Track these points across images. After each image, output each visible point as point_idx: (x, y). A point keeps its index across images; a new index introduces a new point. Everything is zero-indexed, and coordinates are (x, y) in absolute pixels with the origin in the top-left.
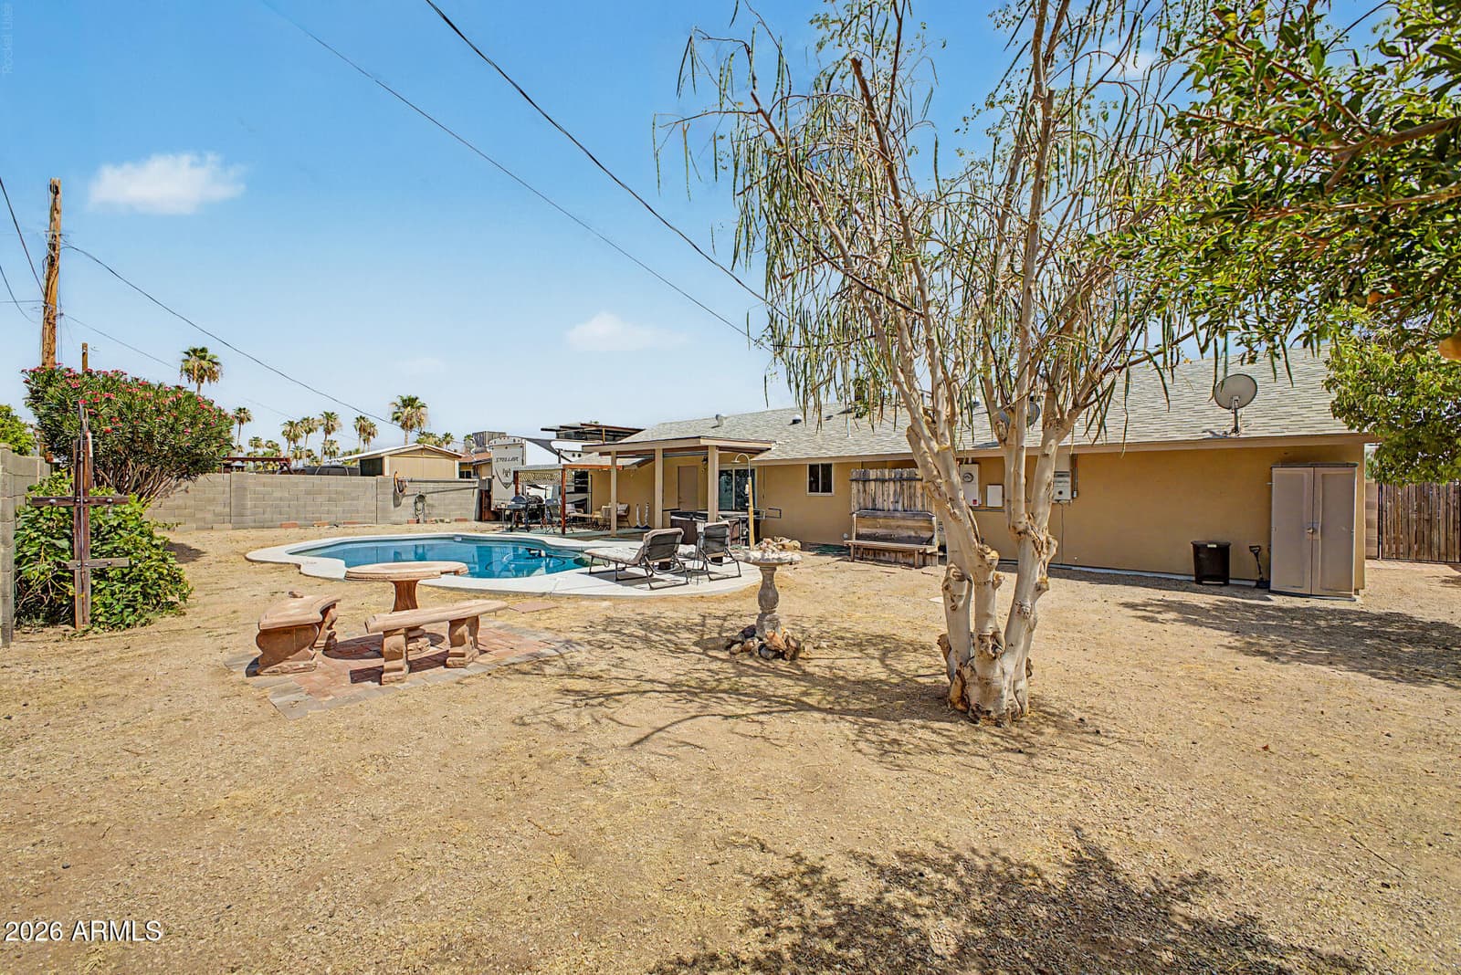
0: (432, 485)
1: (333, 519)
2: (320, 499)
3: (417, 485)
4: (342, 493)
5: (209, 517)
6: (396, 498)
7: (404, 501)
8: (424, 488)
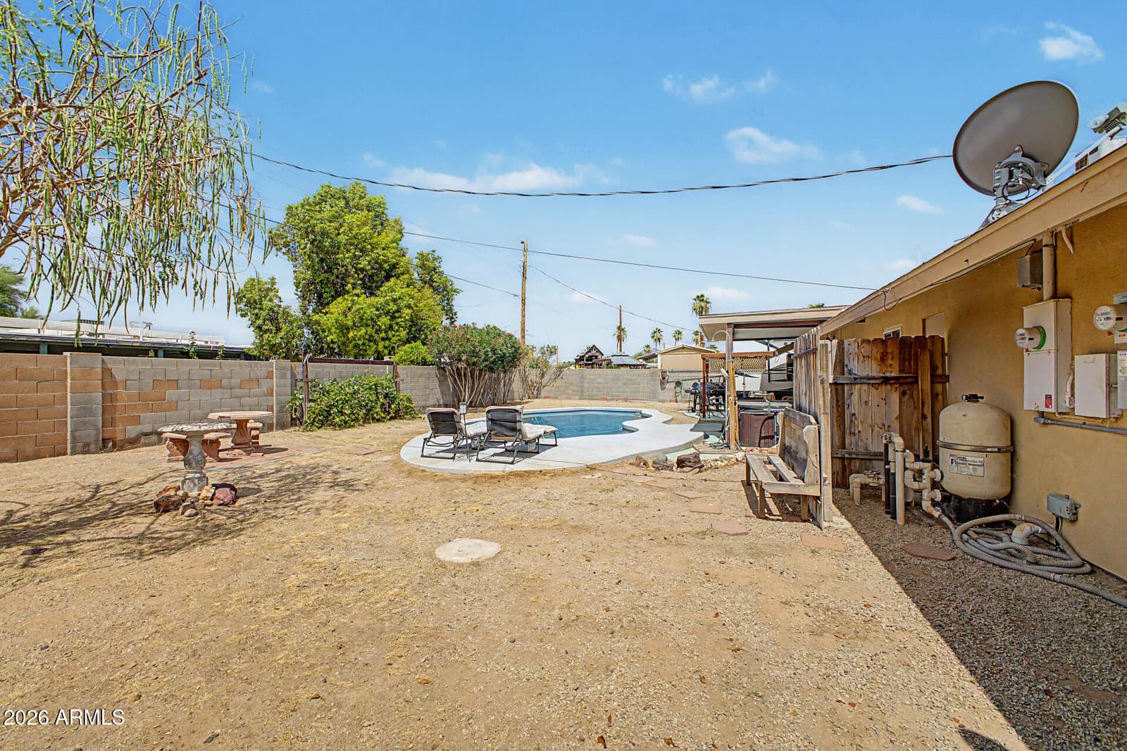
0: (687, 374)
1: (625, 395)
2: (619, 383)
3: (676, 374)
4: (631, 380)
5: (570, 392)
6: (662, 383)
7: (667, 386)
8: (680, 377)
